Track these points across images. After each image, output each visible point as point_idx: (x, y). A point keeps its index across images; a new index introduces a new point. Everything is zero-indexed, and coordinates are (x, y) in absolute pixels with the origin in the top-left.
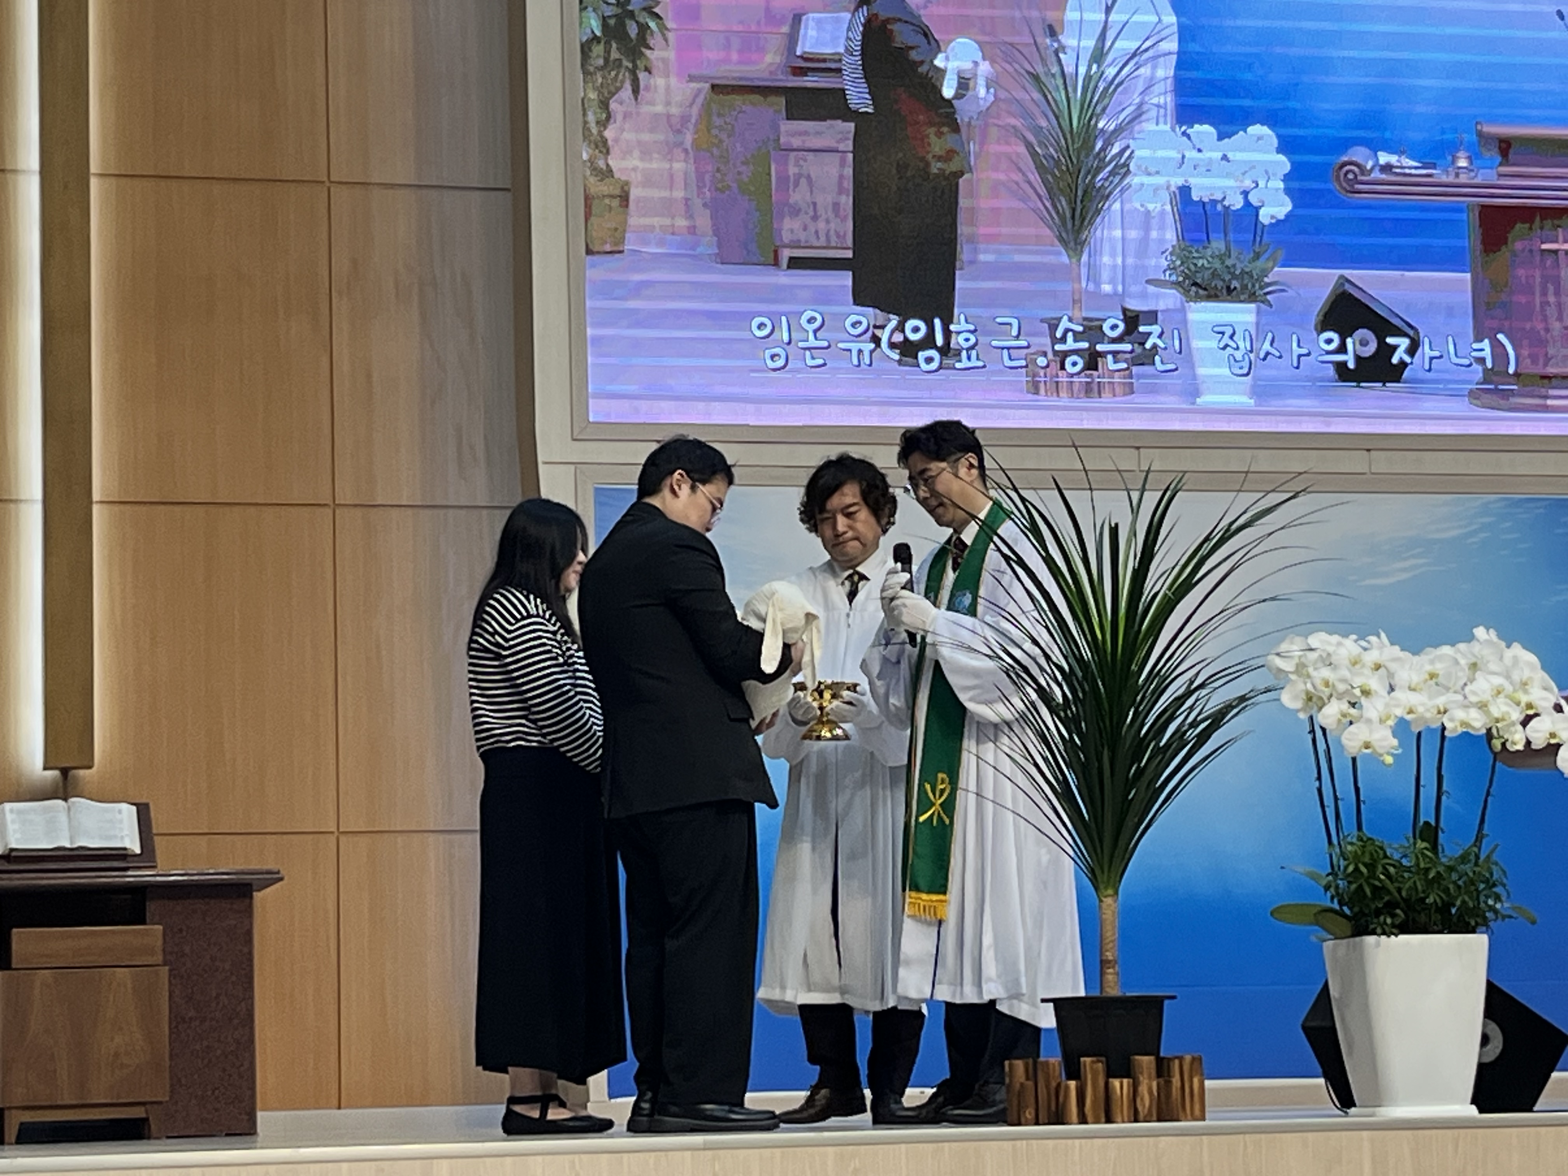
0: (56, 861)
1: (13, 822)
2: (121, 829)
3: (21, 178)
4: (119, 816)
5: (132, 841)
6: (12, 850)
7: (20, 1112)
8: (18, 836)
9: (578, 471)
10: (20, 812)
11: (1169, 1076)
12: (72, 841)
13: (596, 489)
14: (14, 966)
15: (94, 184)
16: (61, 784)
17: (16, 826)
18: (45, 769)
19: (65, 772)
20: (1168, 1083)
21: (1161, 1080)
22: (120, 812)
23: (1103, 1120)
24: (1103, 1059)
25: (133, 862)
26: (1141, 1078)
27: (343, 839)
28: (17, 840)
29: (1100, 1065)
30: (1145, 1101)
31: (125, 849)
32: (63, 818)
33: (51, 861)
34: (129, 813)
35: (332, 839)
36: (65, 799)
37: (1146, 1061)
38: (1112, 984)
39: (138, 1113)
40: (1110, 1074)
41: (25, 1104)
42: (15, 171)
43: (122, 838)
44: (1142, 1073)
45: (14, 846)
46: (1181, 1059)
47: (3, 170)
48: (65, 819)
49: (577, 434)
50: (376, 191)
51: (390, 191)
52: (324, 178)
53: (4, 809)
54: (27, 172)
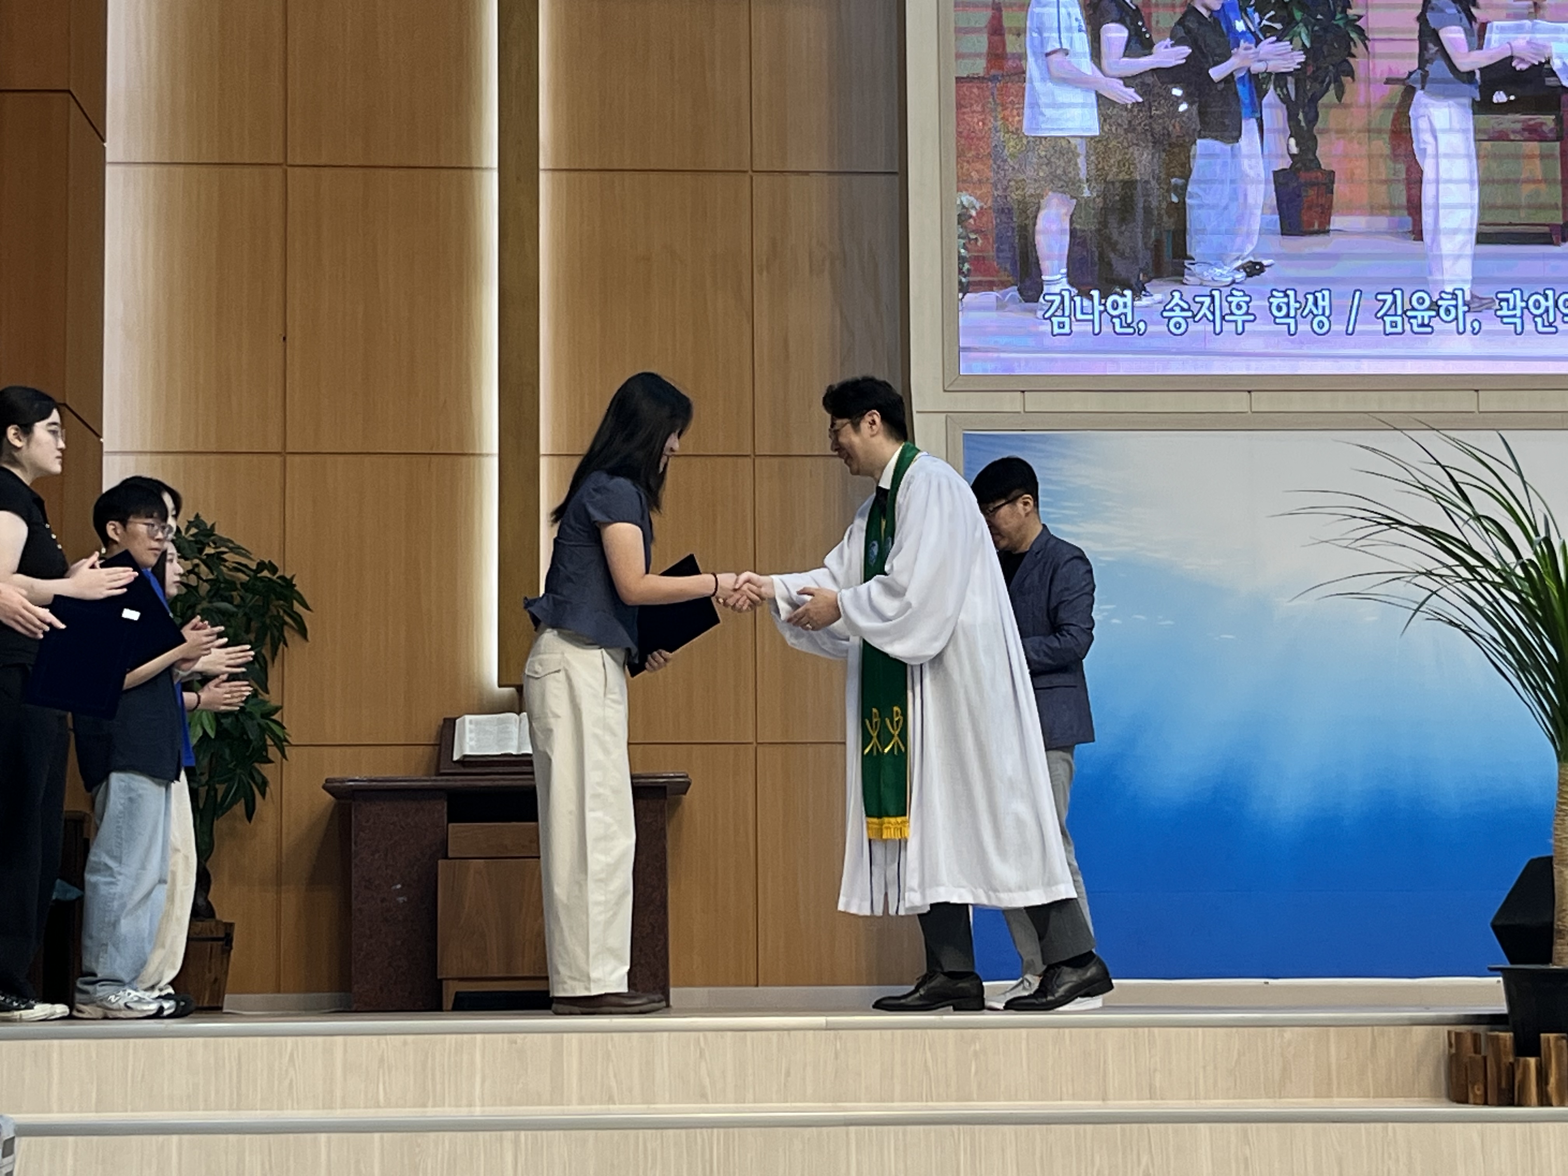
0: (504, 766)
1: (471, 731)
3: (485, 174)
6: (465, 756)
7: (456, 982)
8: (473, 743)
9: (949, 419)
10: (477, 723)
12: (519, 748)
13: (964, 434)
14: (450, 855)
15: (543, 176)
17: (473, 735)
27: (760, 749)
28: (471, 748)
32: (514, 729)
33: (499, 766)
35: (751, 748)
36: (519, 713)
41: (460, 976)
42: (480, 169)
45: (468, 753)
47: (471, 168)
48: (517, 730)
49: (949, 386)
50: (793, 178)
51: (806, 177)
52: (748, 168)
53: (464, 721)
54: (489, 169)
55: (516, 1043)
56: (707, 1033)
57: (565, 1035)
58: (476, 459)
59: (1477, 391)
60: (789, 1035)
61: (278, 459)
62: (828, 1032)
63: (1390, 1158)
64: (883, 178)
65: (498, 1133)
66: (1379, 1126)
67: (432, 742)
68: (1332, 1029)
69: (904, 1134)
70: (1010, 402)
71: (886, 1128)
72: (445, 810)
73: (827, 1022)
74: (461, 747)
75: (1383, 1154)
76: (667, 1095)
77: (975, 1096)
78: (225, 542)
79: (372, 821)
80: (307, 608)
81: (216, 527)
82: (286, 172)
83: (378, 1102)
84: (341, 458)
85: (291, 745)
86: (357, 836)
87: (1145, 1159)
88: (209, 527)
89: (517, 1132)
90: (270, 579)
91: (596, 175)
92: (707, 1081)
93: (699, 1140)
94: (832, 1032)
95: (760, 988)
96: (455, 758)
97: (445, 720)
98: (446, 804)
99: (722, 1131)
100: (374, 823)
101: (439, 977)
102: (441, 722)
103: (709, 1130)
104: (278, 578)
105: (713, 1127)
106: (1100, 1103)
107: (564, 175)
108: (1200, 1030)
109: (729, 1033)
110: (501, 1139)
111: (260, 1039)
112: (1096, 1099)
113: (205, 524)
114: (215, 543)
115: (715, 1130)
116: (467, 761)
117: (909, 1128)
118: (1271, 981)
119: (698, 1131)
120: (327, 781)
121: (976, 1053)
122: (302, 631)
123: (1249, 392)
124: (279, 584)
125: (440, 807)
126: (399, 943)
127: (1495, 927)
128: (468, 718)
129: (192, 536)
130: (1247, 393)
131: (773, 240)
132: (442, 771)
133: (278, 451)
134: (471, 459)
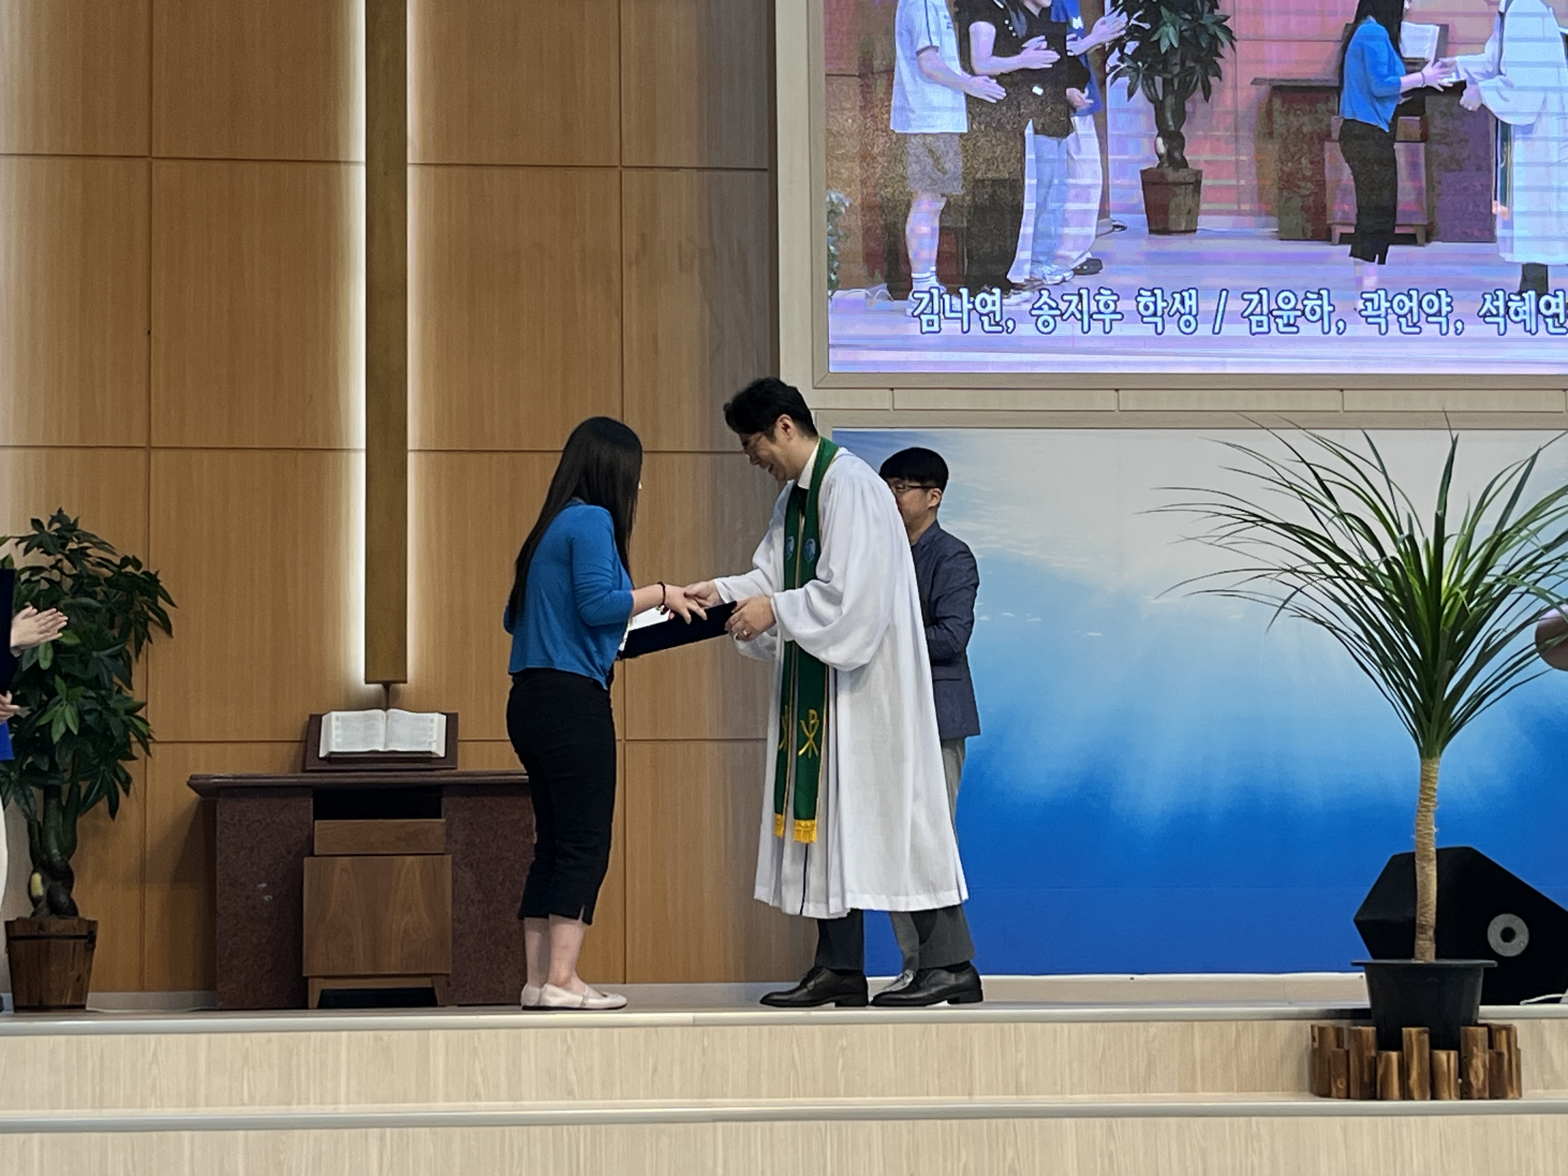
0: (371, 763)
1: (337, 728)
2: (431, 737)
3: (352, 167)
4: (430, 725)
5: (438, 747)
6: (332, 753)
7: (322, 980)
8: (339, 740)
10: (344, 720)
12: (386, 745)
13: (834, 432)
14: (316, 853)
15: (411, 171)
16: (383, 696)
17: (340, 732)
18: (367, 682)
19: (387, 685)
22: (432, 721)
25: (436, 764)
27: (628, 745)
28: (337, 744)
31: (430, 752)
32: (381, 726)
33: (366, 763)
34: (438, 721)
36: (385, 710)
39: (425, 983)
41: (326, 973)
42: (346, 162)
43: (430, 744)
45: (334, 749)
48: (384, 726)
49: (819, 382)
50: (662, 175)
51: (675, 173)
52: (617, 164)
53: (330, 720)
54: (357, 163)
55: (381, 1039)
56: (575, 1030)
57: (431, 1032)
58: (344, 454)
59: (1342, 390)
60: (656, 1032)
61: (142, 454)
62: (696, 1028)
63: (1254, 1151)
64: (753, 174)
65: (364, 1130)
66: (1242, 1120)
67: (298, 739)
68: (1196, 1023)
69: (771, 1129)
70: (880, 400)
71: (753, 1124)
72: (311, 807)
73: (694, 1018)
74: (328, 743)
75: (1246, 1147)
76: (534, 1094)
77: (842, 1092)
78: (88, 537)
79: (237, 818)
80: (173, 604)
81: (80, 520)
82: (151, 164)
83: (242, 1100)
84: (206, 454)
85: (155, 742)
86: (222, 833)
87: (1010, 1153)
88: (72, 521)
89: (383, 1130)
90: (134, 575)
91: (464, 170)
92: (573, 1078)
93: (566, 1139)
94: (700, 1028)
95: (627, 986)
96: (322, 755)
97: (311, 716)
98: (311, 801)
99: (589, 1127)
100: (240, 821)
101: (305, 975)
102: (308, 719)
103: (576, 1127)
104: (143, 573)
105: (578, 1124)
106: (966, 1098)
107: (432, 170)
108: (1065, 1025)
109: (596, 1030)
110: (367, 1138)
111: (123, 1037)
112: (963, 1095)
113: (69, 519)
114: (78, 538)
115: (582, 1127)
116: (334, 758)
117: (776, 1123)
118: (1136, 977)
119: (565, 1127)
120: (191, 778)
121: (843, 1049)
122: (167, 627)
123: (1117, 390)
124: (144, 579)
125: (306, 804)
126: (264, 941)
127: (1357, 923)
128: (334, 714)
129: (56, 530)
130: (1113, 392)
131: (643, 236)
132: (308, 768)
133: (144, 445)
134: (339, 454)
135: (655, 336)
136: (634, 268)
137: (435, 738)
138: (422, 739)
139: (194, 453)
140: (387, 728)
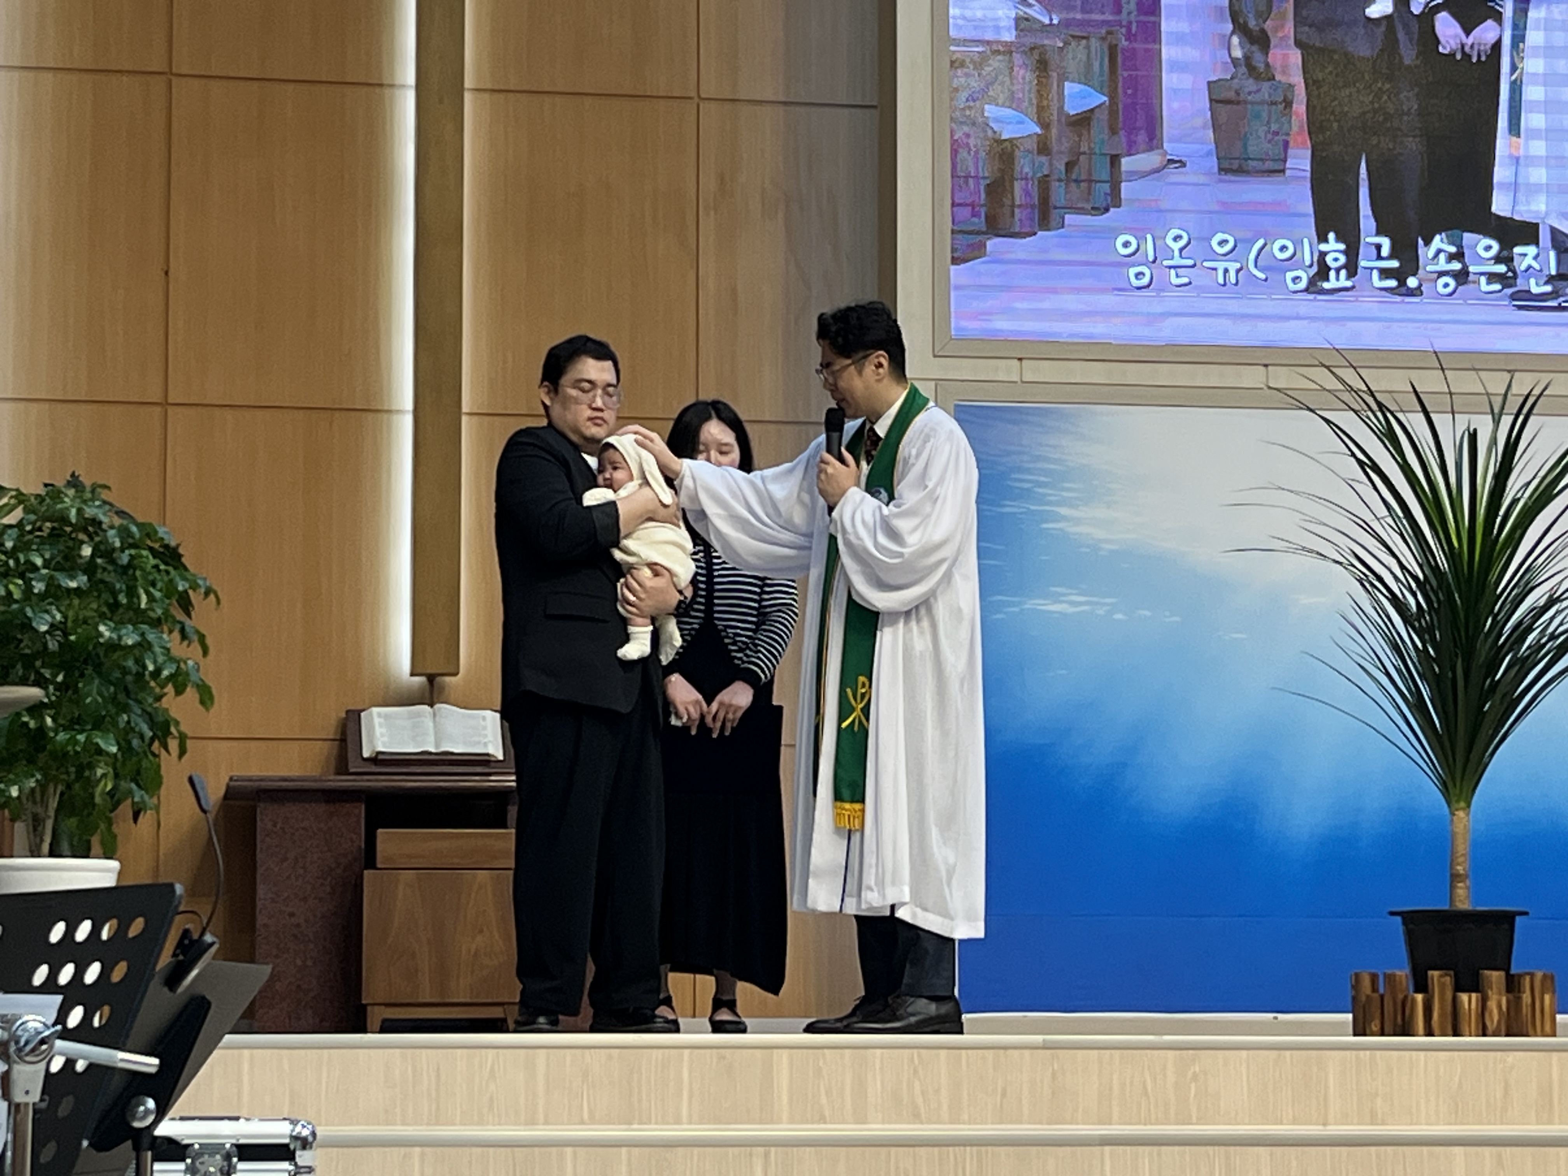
0: (421, 765)
1: (379, 726)
2: (486, 736)
3: (397, 92)
5: (495, 747)
6: (377, 753)
7: (383, 1007)
8: (385, 739)
9: (939, 388)
10: (387, 717)
11: (1519, 991)
12: (437, 745)
13: (956, 406)
14: (379, 866)
15: (468, 98)
16: (427, 690)
17: (384, 730)
18: (412, 675)
19: (431, 679)
20: (1519, 999)
21: (1511, 996)
22: (484, 718)
23: (1451, 1032)
24: (1452, 973)
25: (496, 767)
26: (1490, 993)
28: (384, 744)
29: (1448, 978)
30: (1494, 1017)
31: (488, 755)
32: (428, 723)
33: (416, 765)
34: (493, 720)
36: (431, 705)
37: (1496, 977)
38: (1462, 898)
39: (495, 1012)
40: (1459, 988)
41: (387, 1001)
42: (392, 86)
43: (485, 744)
44: (1492, 990)
45: (379, 749)
46: (1532, 975)
47: (381, 85)
48: (431, 724)
49: (938, 350)
50: (745, 108)
51: (759, 108)
52: (693, 94)
53: (371, 714)
54: (403, 86)
58: (385, 416)
60: (1005, 1054)
61: (158, 411)
62: (1046, 1051)
64: (846, 111)
67: (331, 737)
70: (1007, 371)
72: (363, 815)
73: (1044, 1040)
74: (371, 741)
77: (1194, 1120)
79: (279, 825)
82: (170, 82)
84: (229, 414)
86: (263, 841)
91: (523, 98)
92: (920, 1101)
93: (952, 1159)
94: (1050, 1052)
96: (366, 754)
97: (348, 712)
98: (363, 807)
99: (975, 1149)
100: (282, 829)
101: (364, 1002)
102: (344, 715)
103: (962, 1148)
105: (965, 1145)
107: (486, 96)
116: (378, 759)
118: (1281, 1016)
120: (231, 779)
121: (1195, 1075)
123: (1266, 366)
124: (162, 553)
125: (356, 811)
128: (375, 710)
130: (1263, 367)
131: (721, 178)
132: (352, 770)
133: (159, 401)
134: (379, 415)
135: (734, 291)
136: (712, 213)
137: (490, 738)
138: (476, 739)
139: (217, 412)
140: (435, 727)
